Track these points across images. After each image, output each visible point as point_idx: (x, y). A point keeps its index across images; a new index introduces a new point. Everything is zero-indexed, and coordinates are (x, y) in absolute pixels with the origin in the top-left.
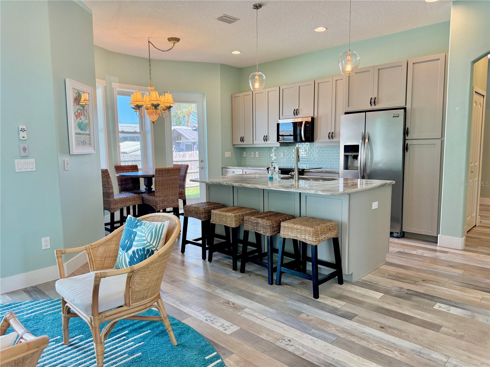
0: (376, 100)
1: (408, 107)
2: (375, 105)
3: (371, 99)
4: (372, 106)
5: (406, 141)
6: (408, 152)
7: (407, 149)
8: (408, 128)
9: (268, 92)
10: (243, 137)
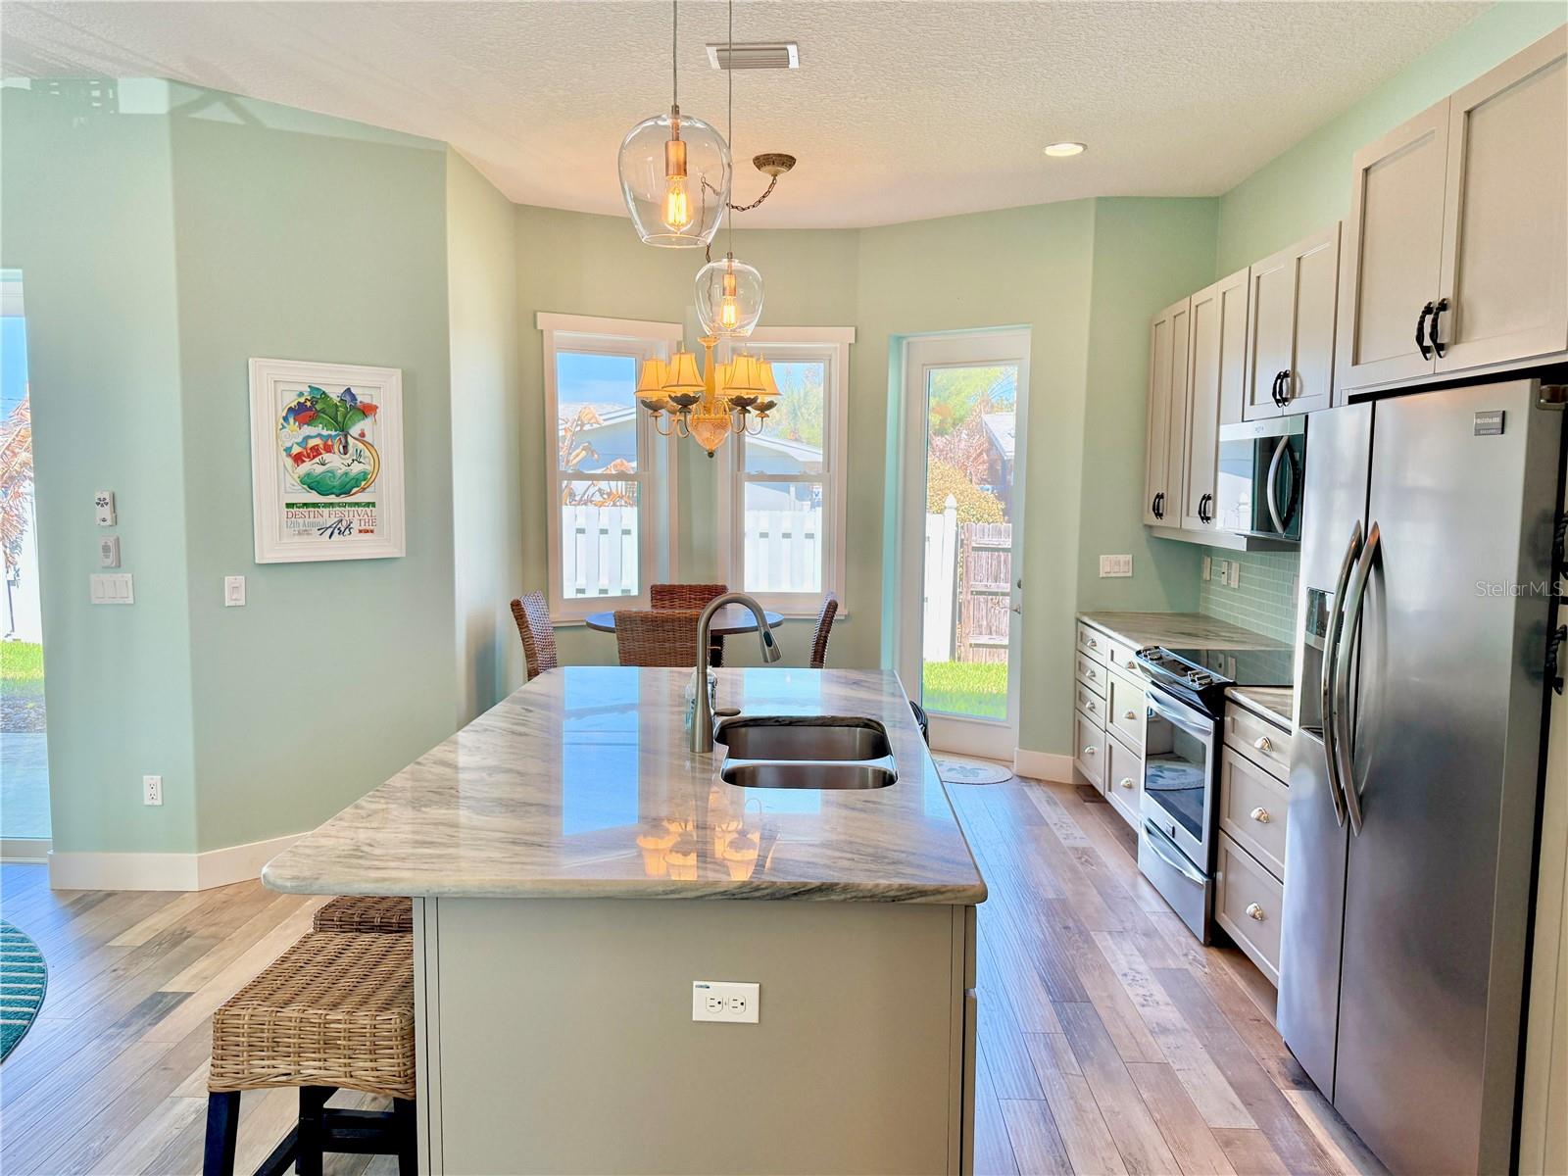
2: (1439, 348)
3: (1425, 311)
4: (1428, 356)
9: (1224, 293)
10: (1160, 497)
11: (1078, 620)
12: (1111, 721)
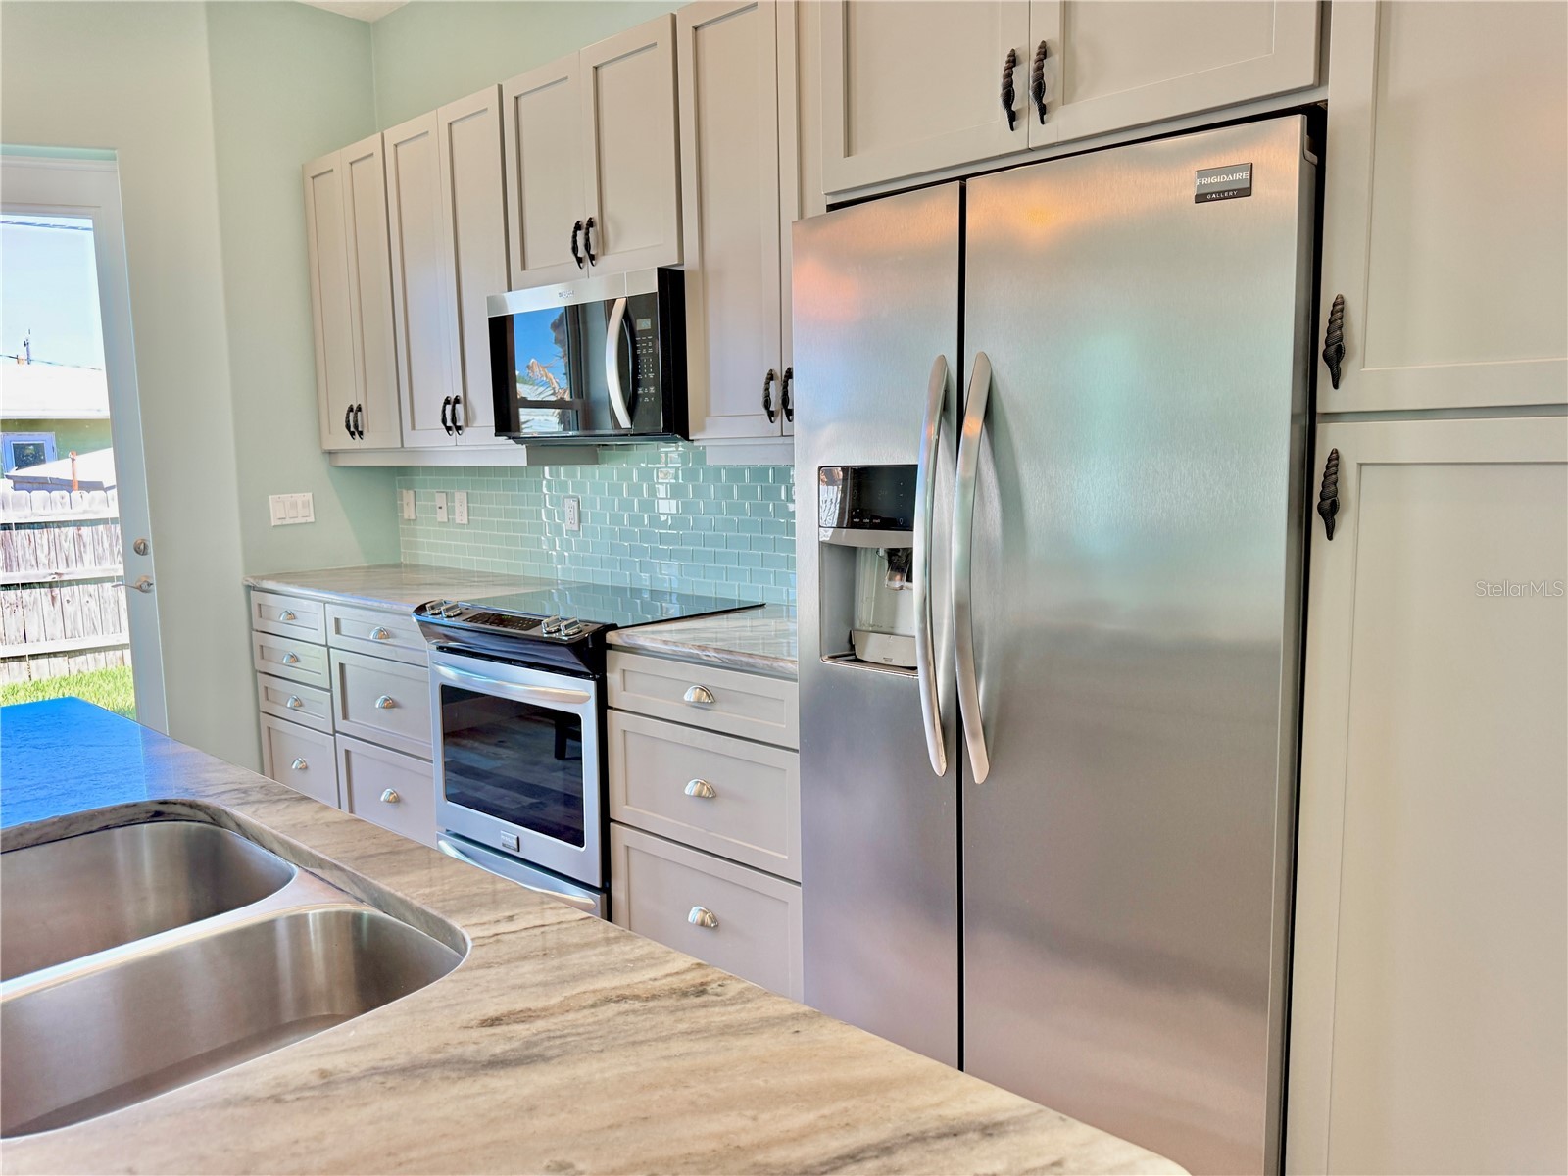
0: (1052, 66)
1: (1343, 99)
2: (1043, 110)
3: (1013, 61)
4: (1022, 124)
5: (1320, 427)
6: (1336, 536)
7: (1330, 511)
8: (1339, 305)
9: (450, 124)
10: (355, 410)
11: (250, 588)
12: (345, 717)
